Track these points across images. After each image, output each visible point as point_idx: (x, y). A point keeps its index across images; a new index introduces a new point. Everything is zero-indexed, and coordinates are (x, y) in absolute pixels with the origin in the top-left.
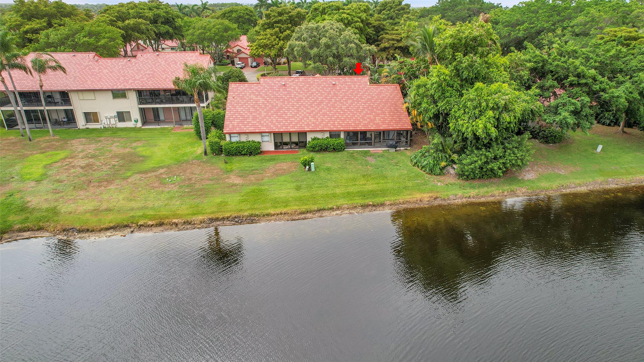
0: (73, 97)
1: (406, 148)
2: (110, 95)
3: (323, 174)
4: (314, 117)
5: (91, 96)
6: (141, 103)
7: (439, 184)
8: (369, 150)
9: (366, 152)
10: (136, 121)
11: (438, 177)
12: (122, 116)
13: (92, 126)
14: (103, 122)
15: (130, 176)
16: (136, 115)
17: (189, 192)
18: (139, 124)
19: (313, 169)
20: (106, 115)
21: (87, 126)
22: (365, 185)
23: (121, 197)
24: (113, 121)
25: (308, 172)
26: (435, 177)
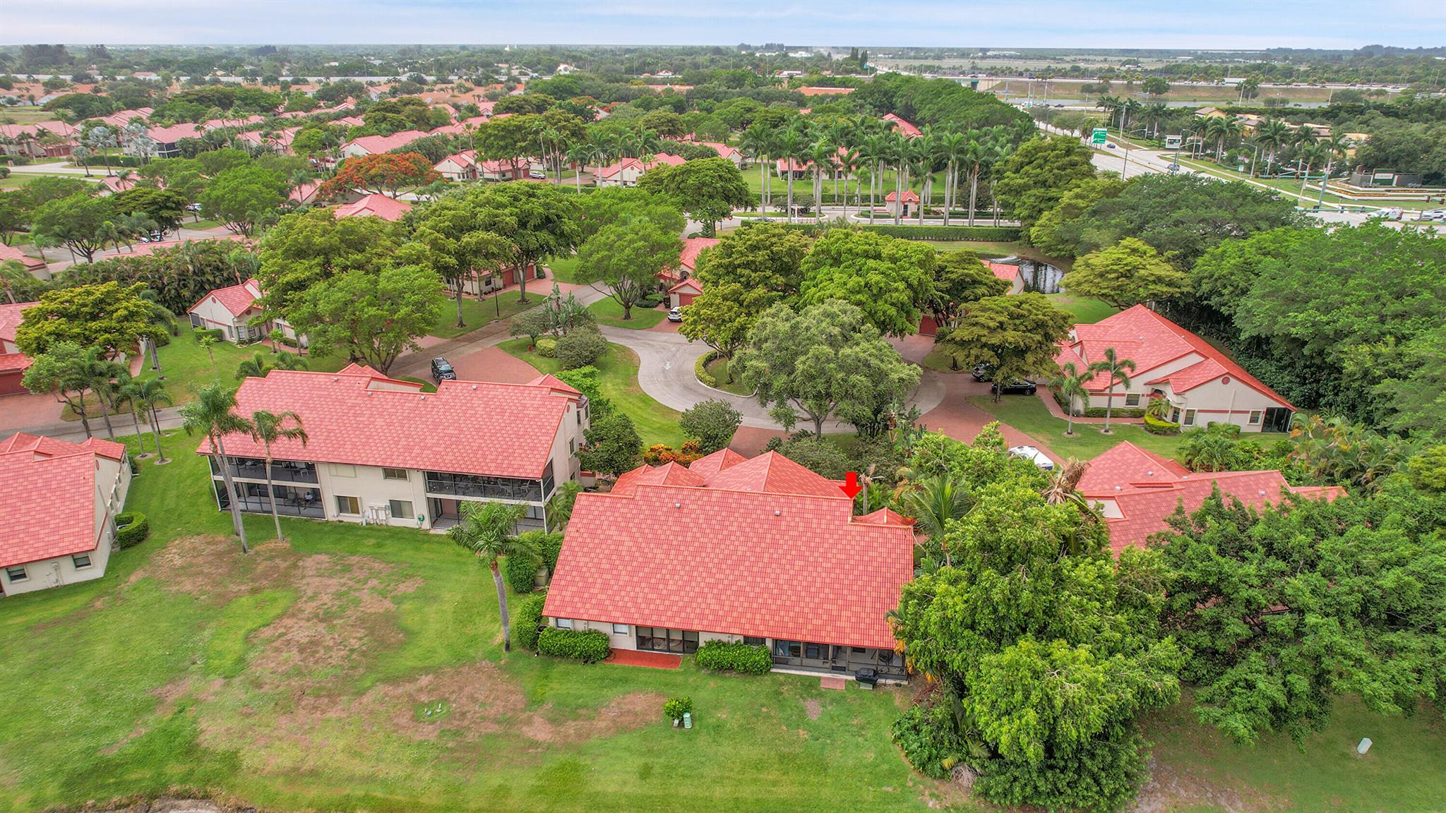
0: (321, 471)
1: (898, 682)
2: (381, 472)
3: (703, 741)
4: (717, 598)
5: (349, 471)
6: (430, 490)
7: (930, 804)
8: (819, 678)
9: (811, 684)
10: (422, 519)
11: (936, 783)
12: (397, 508)
13: (348, 518)
14: (366, 514)
15: (369, 688)
16: (421, 508)
17: (452, 750)
18: (426, 525)
19: (688, 725)
20: (372, 504)
21: (340, 519)
22: (775, 783)
23: (341, 744)
24: (382, 515)
25: (678, 730)
26: (929, 781)
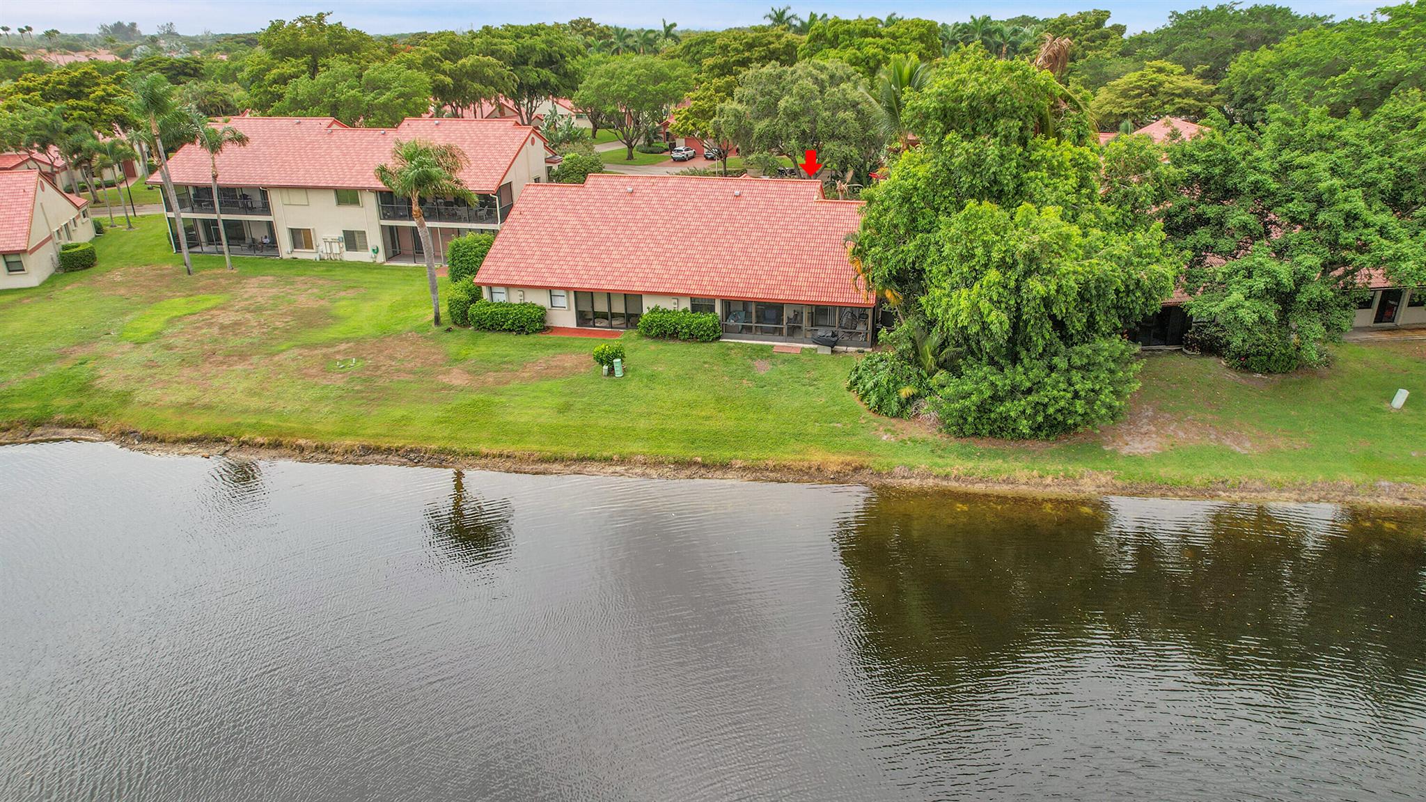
0: (275, 199)
1: (861, 349)
2: (332, 197)
3: (633, 386)
4: (664, 265)
5: (299, 197)
6: (384, 216)
7: (885, 438)
10: (376, 251)
11: (893, 421)
12: (352, 240)
13: (302, 254)
14: (320, 248)
16: (375, 239)
17: (358, 392)
18: (381, 258)
19: (618, 372)
20: (325, 236)
21: (295, 255)
23: (240, 388)
24: (336, 249)
25: (607, 378)
26: (885, 419)
